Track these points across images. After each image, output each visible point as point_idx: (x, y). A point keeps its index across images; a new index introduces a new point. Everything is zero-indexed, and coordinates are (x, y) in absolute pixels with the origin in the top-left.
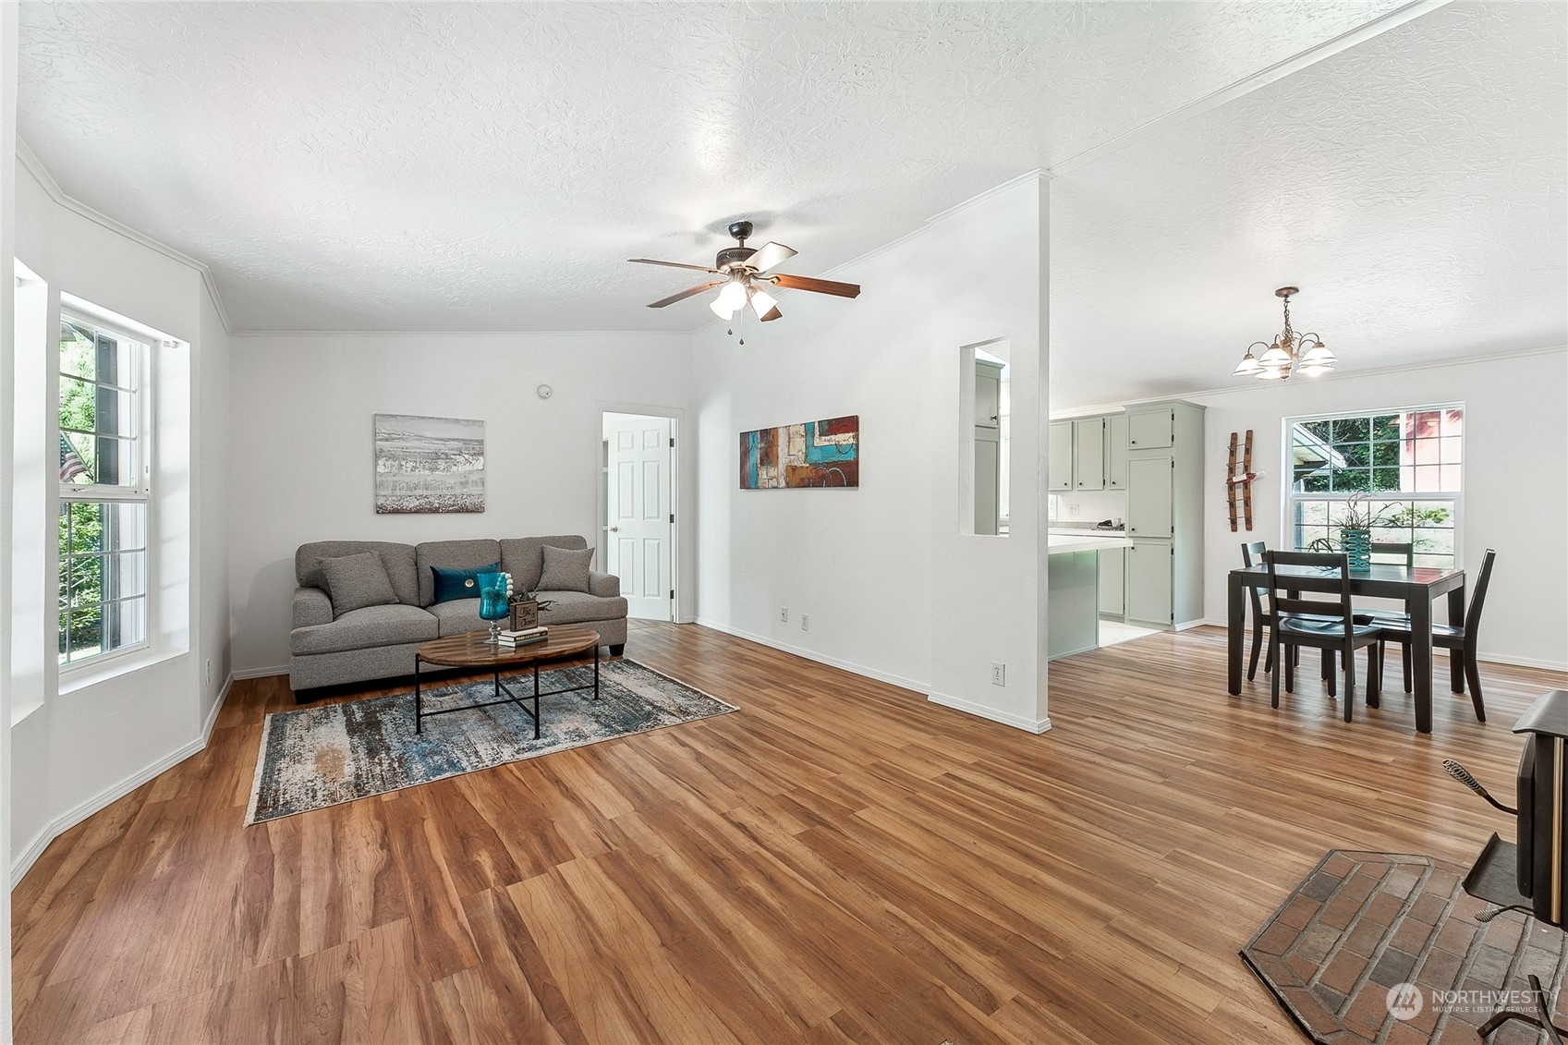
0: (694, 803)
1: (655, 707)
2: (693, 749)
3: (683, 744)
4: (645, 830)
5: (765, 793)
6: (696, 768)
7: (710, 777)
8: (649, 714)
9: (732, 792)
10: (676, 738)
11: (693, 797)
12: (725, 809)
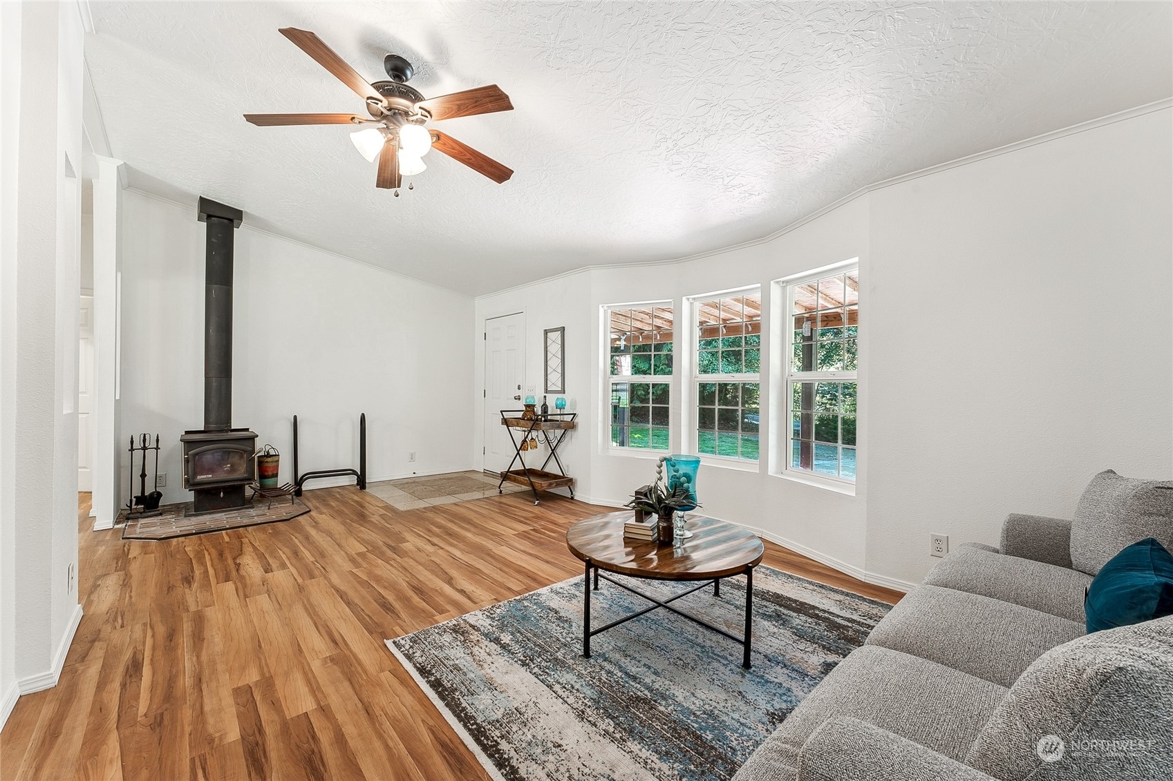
0: (457, 553)
1: (497, 641)
2: (454, 588)
3: (462, 592)
4: (483, 543)
5: (413, 559)
6: (454, 573)
7: (444, 566)
8: (502, 628)
9: (433, 559)
10: (469, 598)
11: (457, 556)
12: (440, 552)
